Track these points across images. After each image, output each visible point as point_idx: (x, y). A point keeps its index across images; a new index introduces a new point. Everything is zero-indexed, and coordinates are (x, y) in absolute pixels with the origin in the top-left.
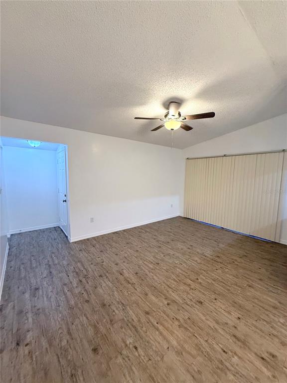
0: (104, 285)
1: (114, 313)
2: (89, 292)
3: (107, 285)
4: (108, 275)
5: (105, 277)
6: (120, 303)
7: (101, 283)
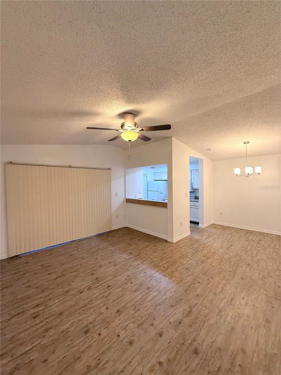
0: (208, 339)
1: (233, 317)
2: (231, 356)
3: (207, 335)
4: (190, 341)
5: (195, 343)
6: (220, 314)
7: (208, 345)
